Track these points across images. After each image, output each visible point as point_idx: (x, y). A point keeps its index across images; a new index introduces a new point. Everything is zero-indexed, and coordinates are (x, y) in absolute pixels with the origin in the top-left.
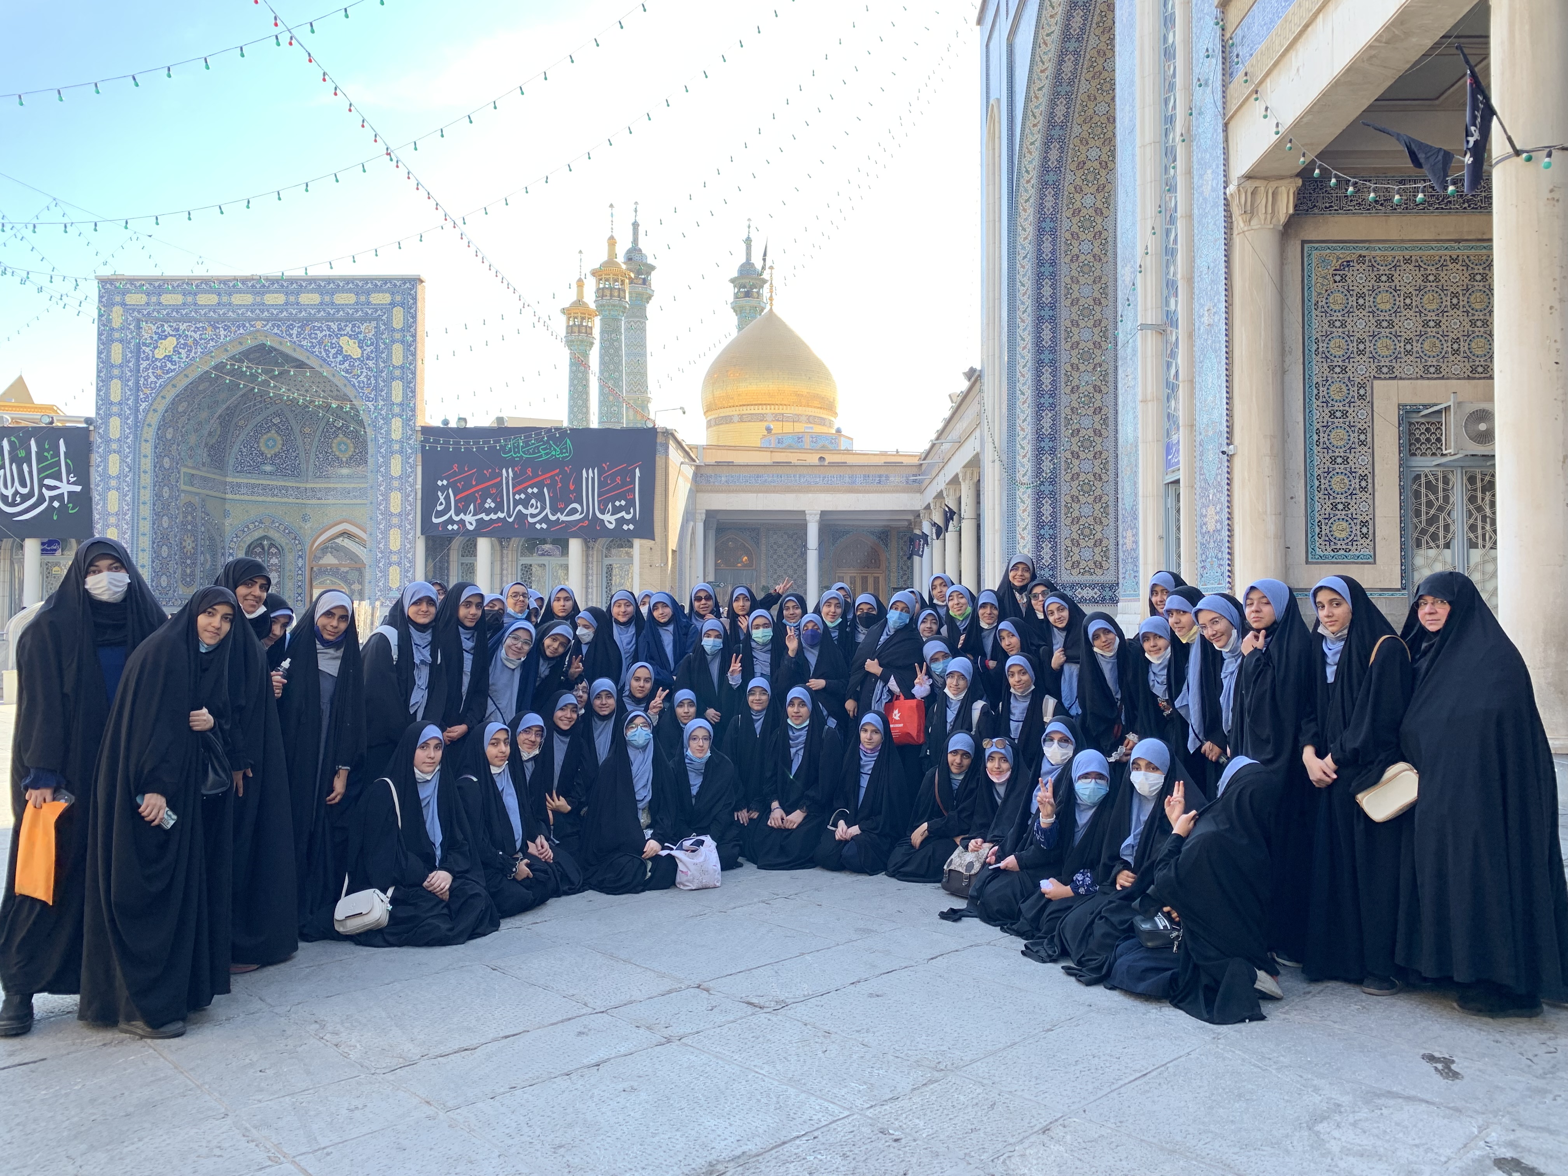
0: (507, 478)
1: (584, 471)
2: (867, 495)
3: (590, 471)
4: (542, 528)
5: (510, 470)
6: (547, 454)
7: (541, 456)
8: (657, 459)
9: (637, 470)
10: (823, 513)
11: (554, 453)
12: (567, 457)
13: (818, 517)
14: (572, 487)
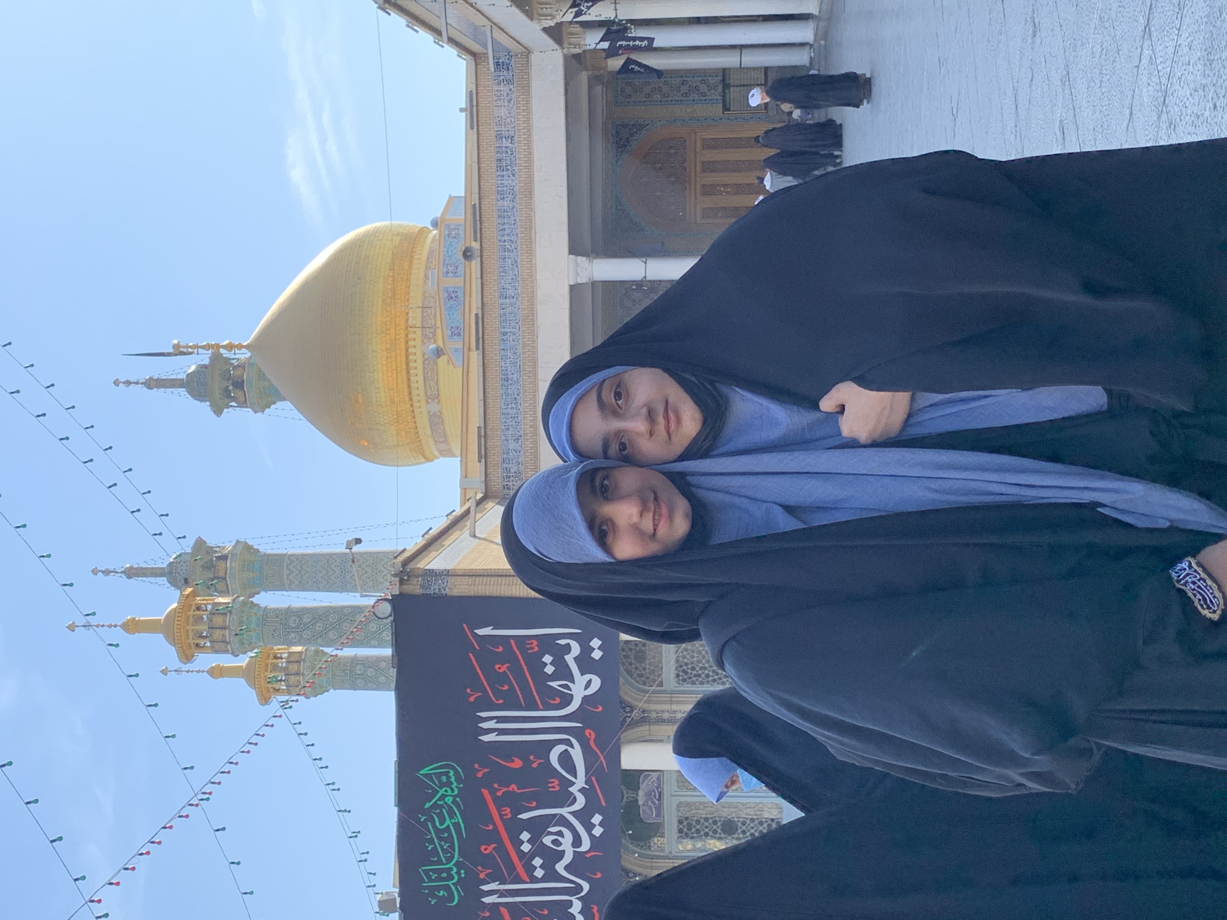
0: (502, 894)
1: (486, 738)
2: (537, 164)
3: (485, 725)
4: (601, 824)
5: (485, 888)
6: (452, 814)
7: (456, 825)
8: (456, 592)
9: (481, 632)
10: (575, 249)
11: (449, 800)
12: (456, 773)
13: (581, 260)
14: (517, 764)
